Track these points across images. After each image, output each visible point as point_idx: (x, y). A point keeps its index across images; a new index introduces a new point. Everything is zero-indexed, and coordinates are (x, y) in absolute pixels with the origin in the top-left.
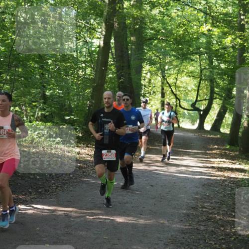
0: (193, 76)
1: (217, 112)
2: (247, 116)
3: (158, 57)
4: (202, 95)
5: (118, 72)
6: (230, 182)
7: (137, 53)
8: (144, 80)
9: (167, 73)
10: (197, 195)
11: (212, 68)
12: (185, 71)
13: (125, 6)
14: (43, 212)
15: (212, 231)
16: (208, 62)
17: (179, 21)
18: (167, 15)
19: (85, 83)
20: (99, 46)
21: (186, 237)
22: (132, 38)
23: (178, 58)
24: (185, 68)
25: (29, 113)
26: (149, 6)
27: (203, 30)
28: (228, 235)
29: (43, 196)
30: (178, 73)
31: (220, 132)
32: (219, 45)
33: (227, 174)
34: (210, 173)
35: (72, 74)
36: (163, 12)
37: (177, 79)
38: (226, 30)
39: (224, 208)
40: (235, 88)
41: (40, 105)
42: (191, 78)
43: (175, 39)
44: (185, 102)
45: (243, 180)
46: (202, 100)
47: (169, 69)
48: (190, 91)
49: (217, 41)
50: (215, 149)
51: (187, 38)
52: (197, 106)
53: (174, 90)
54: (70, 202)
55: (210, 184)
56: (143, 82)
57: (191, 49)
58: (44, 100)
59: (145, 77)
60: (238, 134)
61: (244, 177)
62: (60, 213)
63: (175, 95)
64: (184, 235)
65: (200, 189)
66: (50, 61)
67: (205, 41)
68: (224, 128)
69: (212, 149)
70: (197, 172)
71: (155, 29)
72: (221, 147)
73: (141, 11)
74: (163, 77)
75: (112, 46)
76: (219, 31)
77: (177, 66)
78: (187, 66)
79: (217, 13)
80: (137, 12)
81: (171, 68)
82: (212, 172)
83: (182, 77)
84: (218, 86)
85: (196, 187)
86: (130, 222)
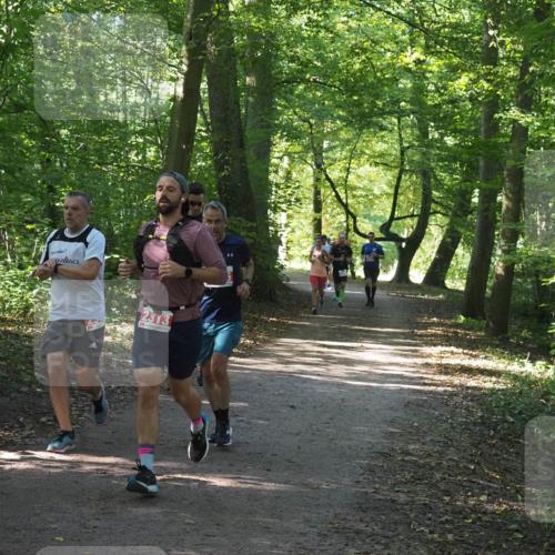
0: (386, 165)
1: (437, 243)
2: (504, 251)
3: (306, 120)
4: (405, 206)
5: (216, 154)
6: (465, 397)
7: (260, 112)
8: (276, 172)
9: (327, 158)
10: (394, 427)
11: (427, 146)
12: (367, 152)
13: (231, 8)
14: (50, 467)
15: (425, 504)
16: (417, 132)
17: (353, 42)
18: (325, 27)
19: (143, 180)
20: (174, 99)
21: (367, 519)
22: (248, 79)
23: (349, 123)
24: (367, 147)
25: (18, 247)
26: (286, 9)
27: (406, 60)
28: (460, 513)
29: (49, 432)
30: (351, 158)
31: (444, 287)
32: (442, 95)
33: (457, 380)
34: (422, 378)
35: (115, 159)
36: (316, 21)
37: (348, 170)
38: (456, 61)
39: (452, 454)
40: (477, 191)
41: (42, 231)
42: (381, 167)
43: (344, 82)
44: (367, 221)
45: (493, 392)
46: (405, 217)
47: (331, 148)
48: (377, 197)
49: (435, 85)
50: (433, 324)
51: (371, 79)
52: (393, 229)
53: (343, 196)
54: (111, 443)
55: (421, 402)
56: (272, 177)
57: (380, 103)
58: (52, 218)
59: (277, 166)
60: (485, 292)
61: (497, 386)
62: (88, 468)
63: (345, 206)
64: (362, 514)
65: (400, 414)
66: (64, 132)
67: (410, 85)
68: (453, 278)
69: (426, 326)
70: (393, 376)
71: (299, 58)
72: (447, 321)
73: (267, 19)
74: (318, 166)
75: (204, 96)
76: (441, 62)
77: (348, 141)
78: (369, 141)
79: (435, 22)
80: (259, 21)
81: (335, 147)
82: (425, 376)
83: (359, 165)
84: (439, 185)
85: (391, 408)
86: (243, 486)
